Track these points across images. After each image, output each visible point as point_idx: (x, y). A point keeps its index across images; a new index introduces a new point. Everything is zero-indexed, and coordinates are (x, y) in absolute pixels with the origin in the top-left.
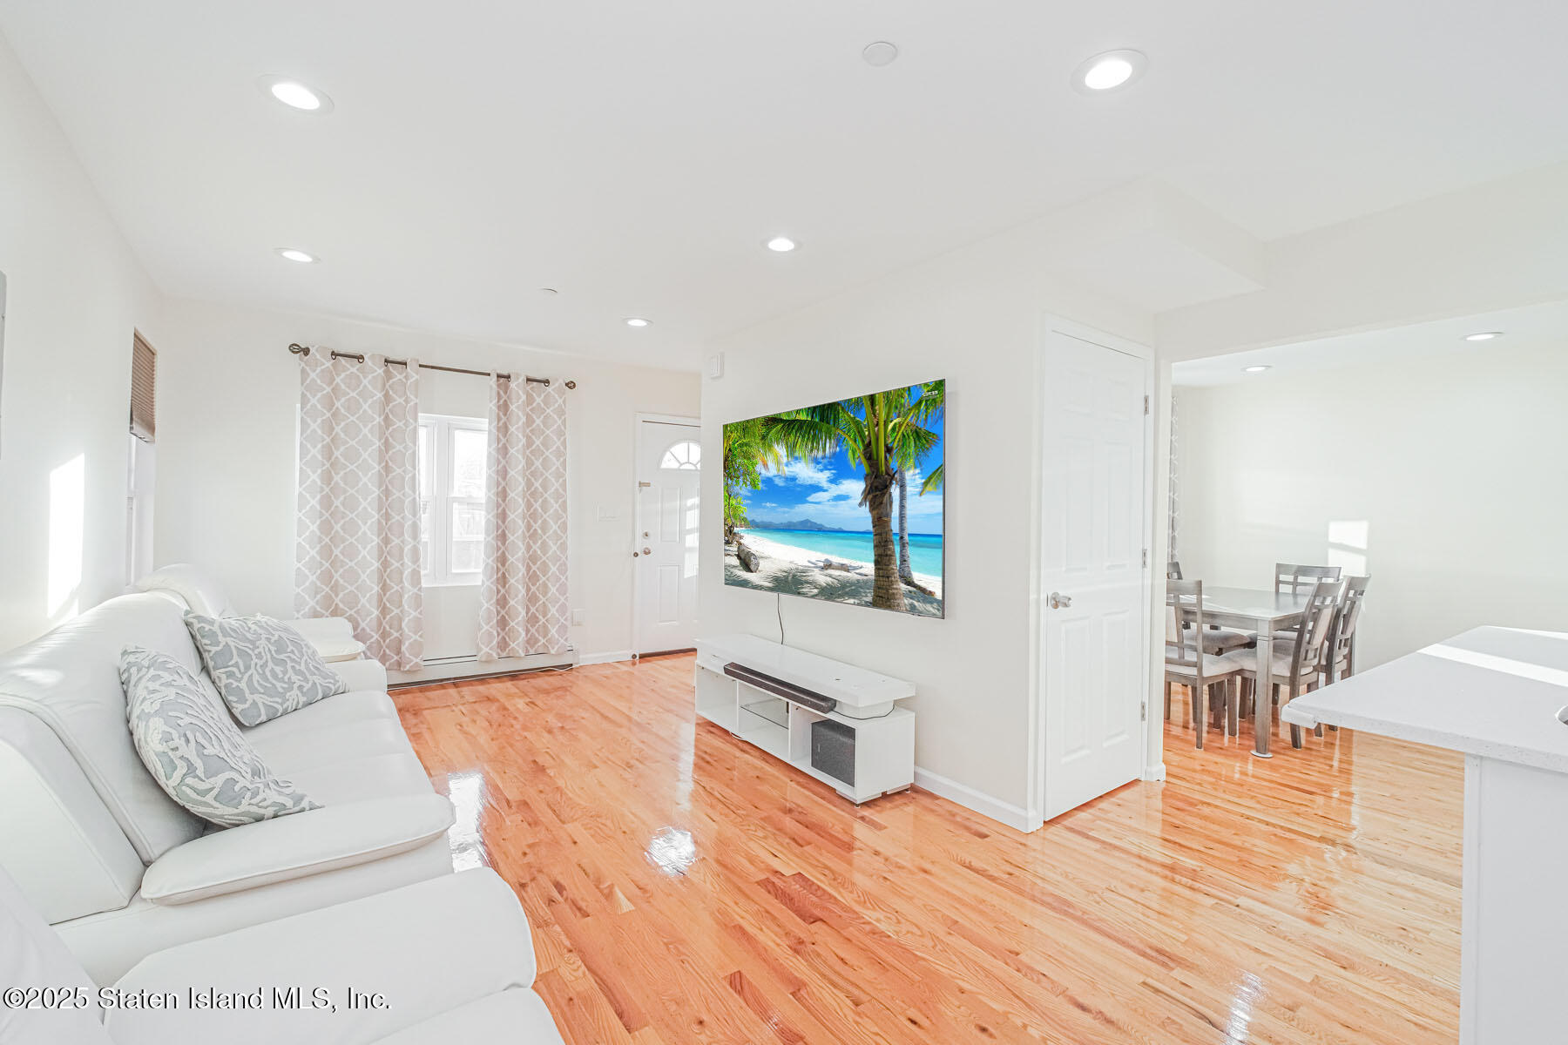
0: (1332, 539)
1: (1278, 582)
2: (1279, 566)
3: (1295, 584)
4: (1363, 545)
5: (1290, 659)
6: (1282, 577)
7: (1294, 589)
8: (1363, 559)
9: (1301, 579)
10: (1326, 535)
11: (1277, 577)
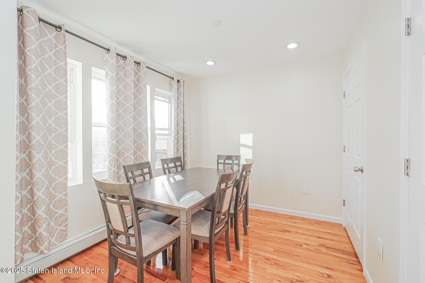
0: (241, 142)
1: (218, 163)
2: (218, 156)
3: (224, 164)
4: (251, 144)
5: (209, 223)
6: (220, 161)
7: (224, 166)
8: (251, 151)
9: (227, 162)
10: (239, 141)
11: (218, 161)
